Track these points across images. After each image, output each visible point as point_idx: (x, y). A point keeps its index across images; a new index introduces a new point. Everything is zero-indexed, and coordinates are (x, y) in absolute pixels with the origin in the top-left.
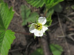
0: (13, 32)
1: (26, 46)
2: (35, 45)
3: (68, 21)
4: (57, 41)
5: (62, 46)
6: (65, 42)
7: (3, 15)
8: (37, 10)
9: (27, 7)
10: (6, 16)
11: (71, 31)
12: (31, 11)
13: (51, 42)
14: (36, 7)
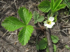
0: (32, 26)
1: (37, 36)
2: (42, 36)
3: (62, 21)
4: (55, 34)
5: (58, 37)
6: (60, 35)
7: (25, 16)
8: (43, 14)
9: (37, 12)
10: (27, 17)
11: (64, 28)
12: (40, 15)
13: (51, 34)
14: (44, 12)
